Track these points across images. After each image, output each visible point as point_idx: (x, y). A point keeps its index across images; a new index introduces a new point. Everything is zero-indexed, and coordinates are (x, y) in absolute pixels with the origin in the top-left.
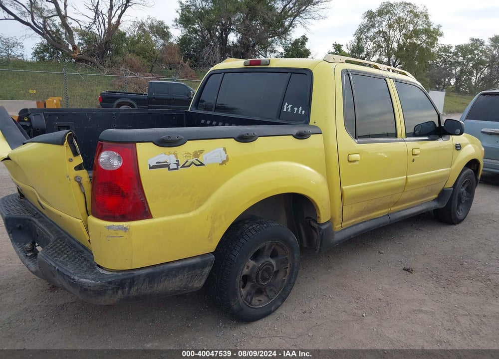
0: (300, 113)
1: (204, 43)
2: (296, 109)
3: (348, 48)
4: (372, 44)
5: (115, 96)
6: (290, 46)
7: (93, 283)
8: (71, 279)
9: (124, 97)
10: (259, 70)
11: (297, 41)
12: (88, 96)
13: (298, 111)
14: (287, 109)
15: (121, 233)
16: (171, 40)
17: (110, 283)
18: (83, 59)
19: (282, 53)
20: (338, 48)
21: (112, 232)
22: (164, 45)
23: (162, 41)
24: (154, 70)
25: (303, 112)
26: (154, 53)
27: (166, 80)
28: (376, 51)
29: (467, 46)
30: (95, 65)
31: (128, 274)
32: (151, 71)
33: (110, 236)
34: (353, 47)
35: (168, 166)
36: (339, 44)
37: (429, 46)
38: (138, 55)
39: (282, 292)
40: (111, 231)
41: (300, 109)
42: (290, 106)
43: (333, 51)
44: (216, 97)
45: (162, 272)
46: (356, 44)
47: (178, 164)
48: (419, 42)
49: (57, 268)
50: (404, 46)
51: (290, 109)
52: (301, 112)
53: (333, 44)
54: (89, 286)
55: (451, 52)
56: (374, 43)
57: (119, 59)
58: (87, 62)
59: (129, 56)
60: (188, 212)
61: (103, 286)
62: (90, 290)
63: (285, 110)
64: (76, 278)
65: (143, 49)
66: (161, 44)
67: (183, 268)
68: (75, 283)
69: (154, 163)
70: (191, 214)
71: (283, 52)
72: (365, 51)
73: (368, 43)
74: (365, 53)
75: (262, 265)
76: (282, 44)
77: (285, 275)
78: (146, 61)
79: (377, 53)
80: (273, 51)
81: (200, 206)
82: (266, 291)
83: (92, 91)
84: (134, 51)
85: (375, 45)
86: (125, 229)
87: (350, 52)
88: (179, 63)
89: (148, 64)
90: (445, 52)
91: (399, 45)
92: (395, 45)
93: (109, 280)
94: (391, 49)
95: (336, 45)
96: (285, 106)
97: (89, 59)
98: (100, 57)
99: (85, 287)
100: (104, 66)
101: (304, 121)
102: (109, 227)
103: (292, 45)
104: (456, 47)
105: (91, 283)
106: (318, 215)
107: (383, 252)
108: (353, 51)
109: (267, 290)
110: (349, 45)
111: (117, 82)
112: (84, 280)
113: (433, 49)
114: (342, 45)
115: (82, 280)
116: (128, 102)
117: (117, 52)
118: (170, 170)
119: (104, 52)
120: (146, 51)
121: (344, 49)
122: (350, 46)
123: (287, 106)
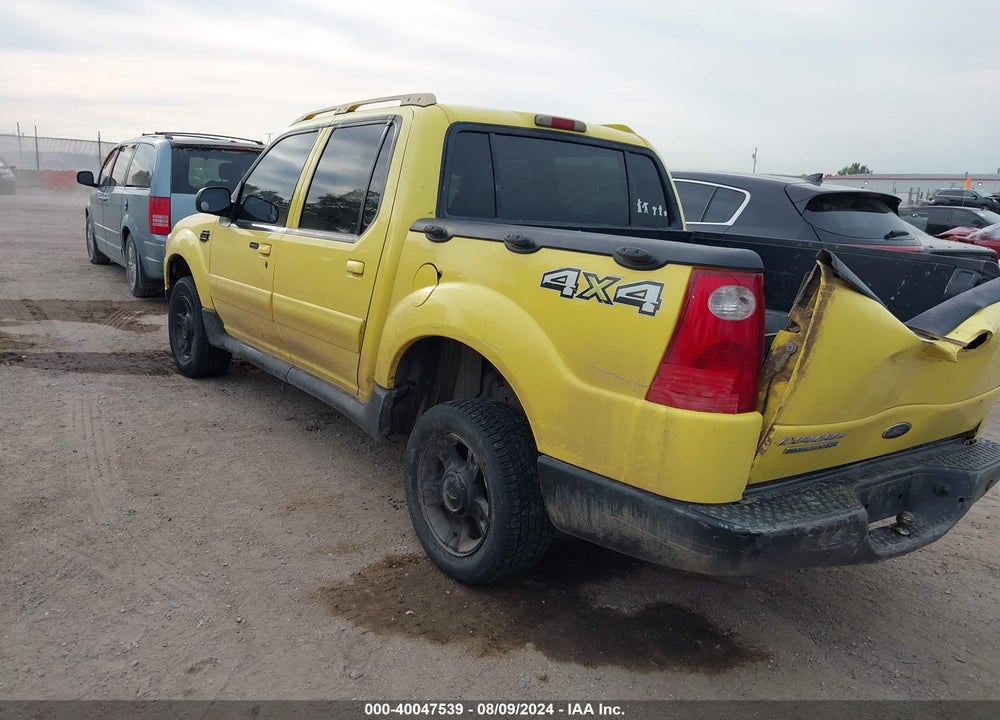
0: (661, 214)
2: (654, 209)
10: (571, 139)
13: (658, 211)
14: (643, 209)
25: (666, 213)
41: (660, 208)
42: (646, 204)
51: (646, 209)
52: (663, 212)
63: (640, 211)
96: (639, 205)
123: (642, 205)
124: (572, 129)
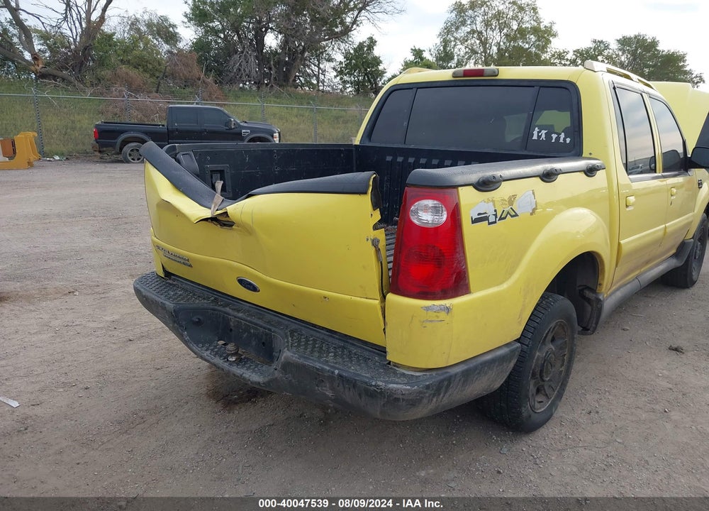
0: (561, 141)
1: (229, 50)
2: (554, 136)
3: (431, 54)
4: (463, 48)
5: (118, 128)
6: (352, 52)
7: (408, 390)
8: (371, 386)
9: (132, 130)
11: (361, 45)
12: (69, 130)
13: (558, 138)
14: (539, 137)
15: (443, 315)
16: (181, 45)
17: (428, 387)
18: (50, 75)
19: (341, 63)
20: (418, 53)
21: (431, 315)
22: (169, 52)
23: (166, 47)
24: (162, 89)
25: (568, 140)
26: (160, 65)
27: (181, 103)
28: (469, 58)
29: (587, 51)
30: (70, 83)
31: (442, 374)
32: (157, 90)
33: (427, 321)
34: (439, 53)
35: (486, 219)
36: (419, 49)
37: (539, 50)
38: (135, 67)
39: (561, 387)
40: (430, 313)
41: (562, 136)
42: (544, 132)
43: (411, 58)
44: (405, 124)
45: (476, 368)
46: (442, 48)
47: (496, 215)
48: (527, 46)
49: (337, 372)
50: (507, 50)
51: (543, 136)
52: (564, 140)
53: (412, 49)
54: (402, 394)
55: (567, 60)
56: (466, 47)
57: (106, 73)
58: (55, 77)
59: (124, 68)
60: (502, 283)
61: (420, 392)
62: (403, 400)
63: (535, 137)
64: (380, 383)
65: (141, 58)
66: (164, 50)
67: (493, 361)
68: (379, 391)
69: (475, 216)
70: (505, 286)
71: (343, 61)
72: (456, 57)
73: (458, 47)
74: (456, 60)
75: (546, 354)
76: (339, 49)
77: (562, 365)
78: (148, 76)
79: (471, 61)
80: (330, 60)
81: (511, 274)
82: (544, 389)
83: (73, 122)
84: (129, 62)
85: (467, 49)
86: (448, 310)
87: (435, 59)
88: (199, 79)
89: (152, 80)
90: (560, 59)
91: (499, 49)
92: (495, 49)
93: (428, 383)
94: (489, 55)
95: (415, 50)
96: (535, 133)
97: (58, 73)
98: (77, 70)
99: (395, 396)
100: (84, 84)
101: (573, 152)
102: (427, 309)
103: (355, 50)
104: (574, 51)
105: (405, 389)
106: (600, 281)
107: (628, 328)
108: (439, 59)
109: (546, 388)
110: (432, 50)
111: (111, 108)
112: (395, 386)
113: (545, 55)
114: (424, 51)
115: (391, 386)
116: (136, 137)
117: (102, 63)
118: (490, 224)
119: (82, 63)
120: (147, 62)
121: (426, 55)
122: (434, 52)
123: (539, 132)
124: (482, 76)
